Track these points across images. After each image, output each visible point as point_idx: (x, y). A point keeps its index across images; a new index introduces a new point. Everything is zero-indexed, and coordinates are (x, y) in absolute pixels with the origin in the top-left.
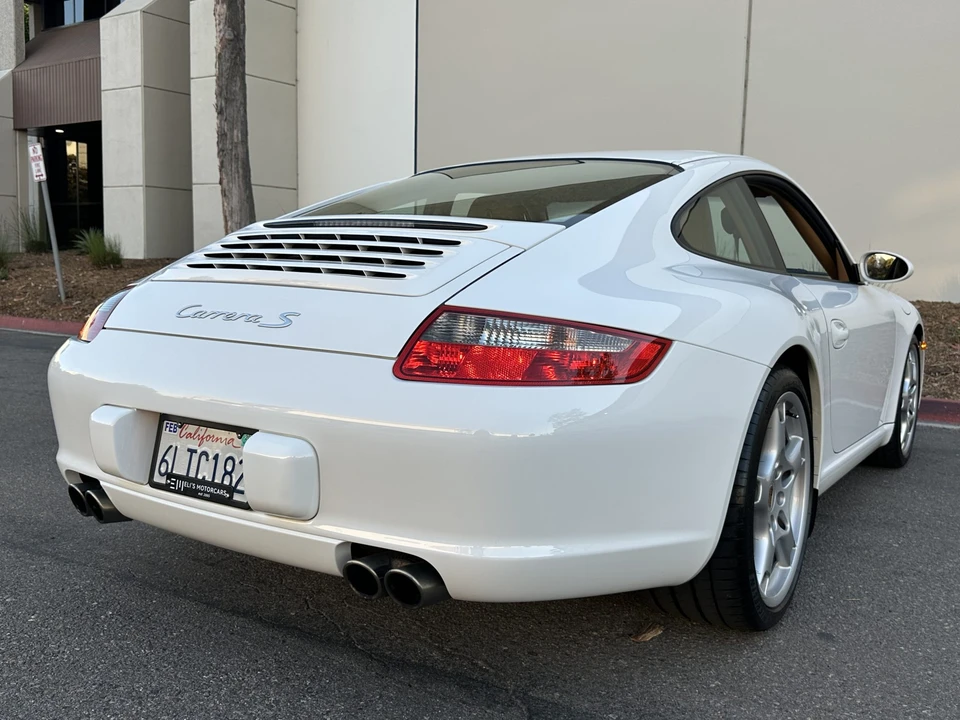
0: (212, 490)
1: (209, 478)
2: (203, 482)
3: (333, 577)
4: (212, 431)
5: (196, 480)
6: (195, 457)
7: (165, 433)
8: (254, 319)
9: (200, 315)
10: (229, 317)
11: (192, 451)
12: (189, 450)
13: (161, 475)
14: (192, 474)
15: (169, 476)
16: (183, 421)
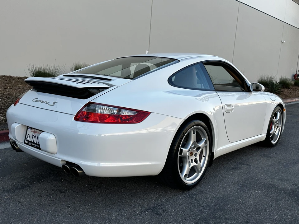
0: (36, 145)
1: (36, 142)
2: (34, 143)
3: (61, 168)
4: (37, 131)
5: (33, 143)
6: (34, 137)
7: (28, 130)
8: (47, 103)
9: (37, 101)
10: (43, 102)
11: (33, 135)
12: (32, 135)
13: (27, 141)
14: (33, 141)
15: (28, 141)
16: (32, 128)
